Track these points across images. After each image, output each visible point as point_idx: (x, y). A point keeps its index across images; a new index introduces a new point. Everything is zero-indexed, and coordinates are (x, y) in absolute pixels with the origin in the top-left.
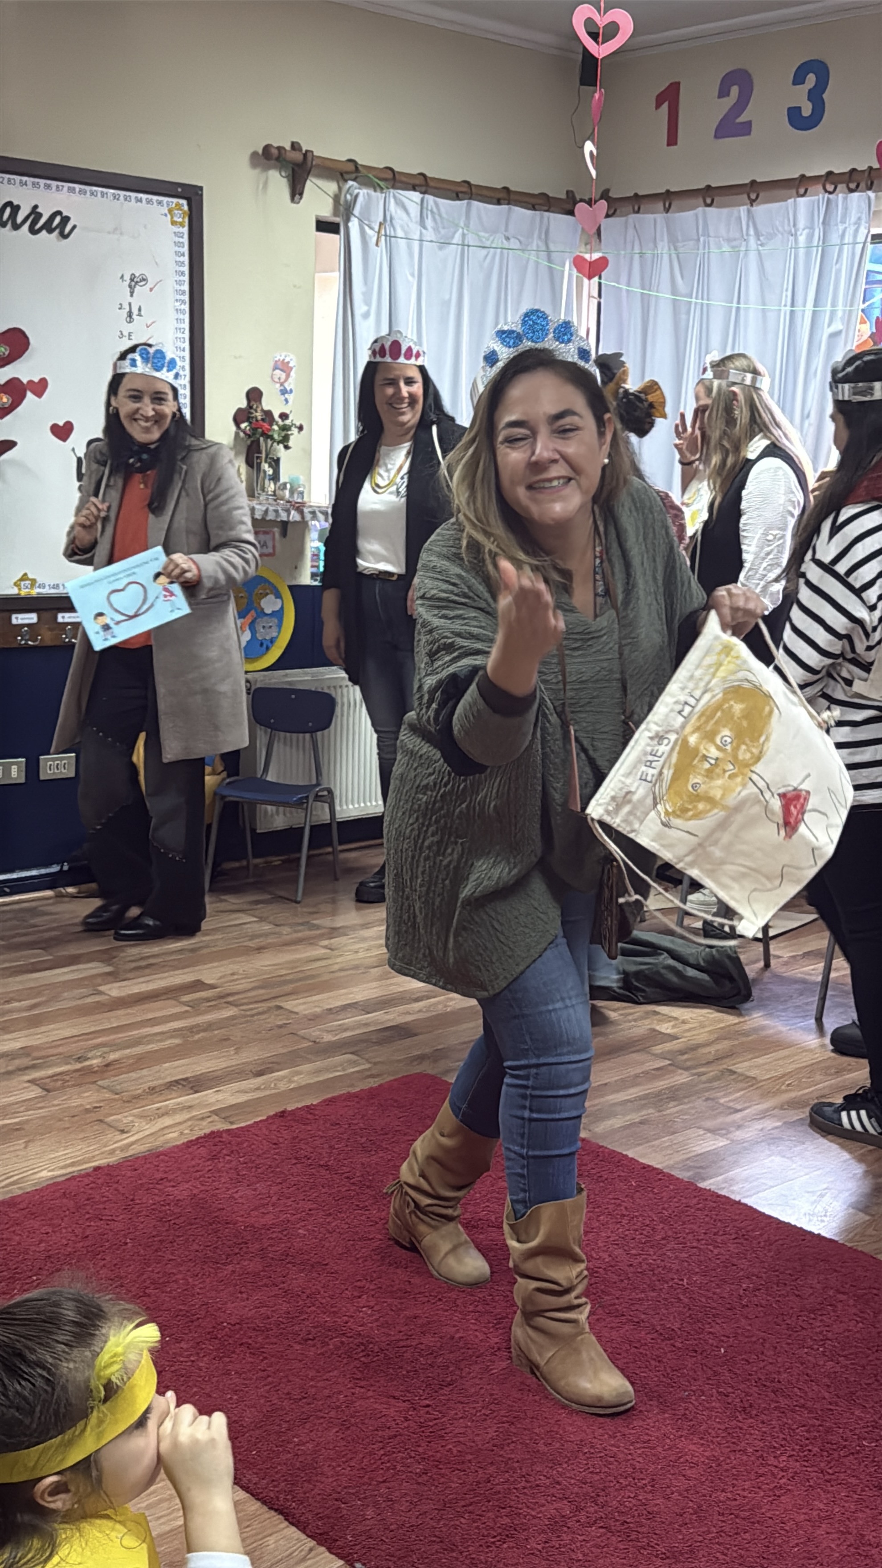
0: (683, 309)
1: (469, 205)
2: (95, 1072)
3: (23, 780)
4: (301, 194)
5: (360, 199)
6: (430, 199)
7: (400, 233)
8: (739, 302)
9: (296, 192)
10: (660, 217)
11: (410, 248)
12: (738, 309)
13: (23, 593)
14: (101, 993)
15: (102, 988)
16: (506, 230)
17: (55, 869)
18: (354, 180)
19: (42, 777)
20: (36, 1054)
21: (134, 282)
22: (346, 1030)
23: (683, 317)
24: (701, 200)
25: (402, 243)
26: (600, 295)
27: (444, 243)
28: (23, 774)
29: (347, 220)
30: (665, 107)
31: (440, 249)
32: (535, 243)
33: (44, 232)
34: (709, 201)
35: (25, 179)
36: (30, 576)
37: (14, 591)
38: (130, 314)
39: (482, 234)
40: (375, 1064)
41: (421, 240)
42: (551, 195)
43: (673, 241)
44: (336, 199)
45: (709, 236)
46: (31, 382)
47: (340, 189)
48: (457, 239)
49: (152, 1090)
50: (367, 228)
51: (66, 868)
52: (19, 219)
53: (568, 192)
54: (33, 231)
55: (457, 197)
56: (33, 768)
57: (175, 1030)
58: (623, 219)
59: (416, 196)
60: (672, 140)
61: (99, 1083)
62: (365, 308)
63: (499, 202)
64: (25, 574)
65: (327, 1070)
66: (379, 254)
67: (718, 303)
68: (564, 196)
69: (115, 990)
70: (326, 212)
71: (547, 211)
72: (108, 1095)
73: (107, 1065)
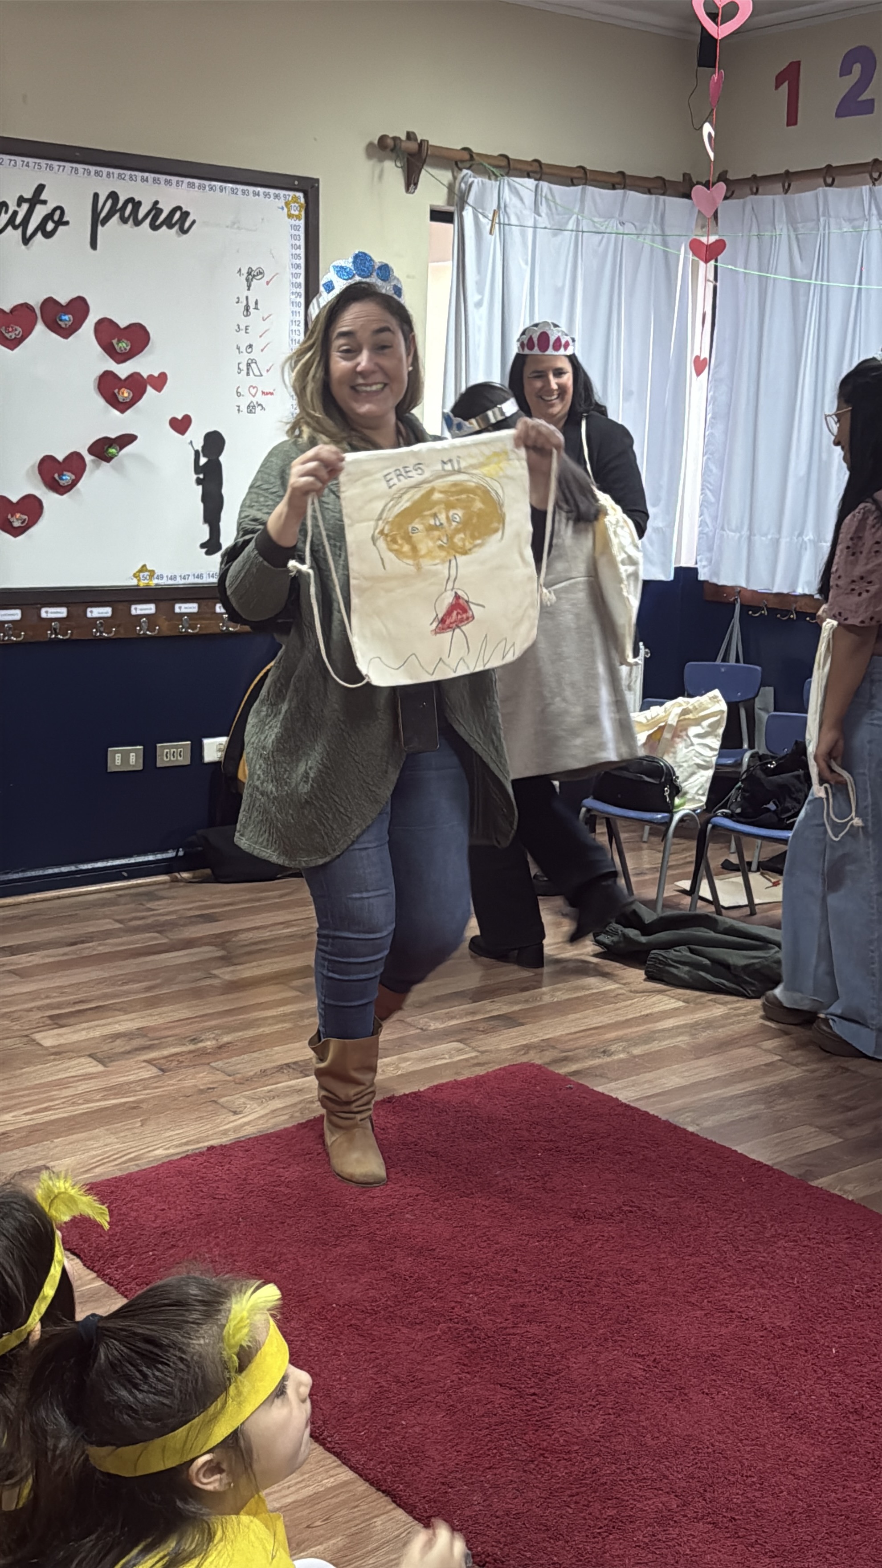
0: (802, 291)
1: (583, 192)
2: (209, 1053)
3: (140, 767)
4: (416, 184)
5: (474, 189)
6: (544, 185)
7: (514, 221)
8: (860, 283)
9: (411, 182)
10: (779, 198)
11: (523, 235)
12: (860, 290)
13: (142, 584)
14: (215, 977)
15: (215, 972)
16: (621, 214)
17: (171, 854)
18: (469, 168)
19: (159, 764)
20: (150, 1035)
21: (252, 275)
22: (453, 1018)
23: (802, 299)
24: (821, 181)
25: (516, 231)
26: (716, 279)
27: (559, 230)
28: (141, 761)
29: (462, 209)
30: (786, 84)
31: (555, 235)
32: (651, 227)
33: (164, 228)
34: (829, 180)
35: (146, 175)
36: (149, 568)
37: (134, 582)
38: (247, 308)
39: (596, 219)
40: (482, 1052)
41: (535, 227)
42: (667, 178)
43: (792, 222)
44: (451, 188)
45: (829, 216)
46: (151, 376)
47: (455, 178)
48: (571, 225)
49: (264, 1073)
50: (480, 216)
51: (181, 853)
52: (141, 215)
53: (684, 175)
54: (154, 227)
55: (573, 184)
56: (150, 756)
57: (285, 1015)
58: (742, 200)
59: (530, 183)
60: (792, 120)
61: (212, 1064)
62: (477, 297)
63: (614, 187)
64: (144, 566)
65: (435, 1057)
66: (492, 242)
67: (838, 285)
68: (681, 179)
69: (226, 974)
70: (440, 201)
71: (663, 194)
72: (221, 1076)
73: (220, 1047)
